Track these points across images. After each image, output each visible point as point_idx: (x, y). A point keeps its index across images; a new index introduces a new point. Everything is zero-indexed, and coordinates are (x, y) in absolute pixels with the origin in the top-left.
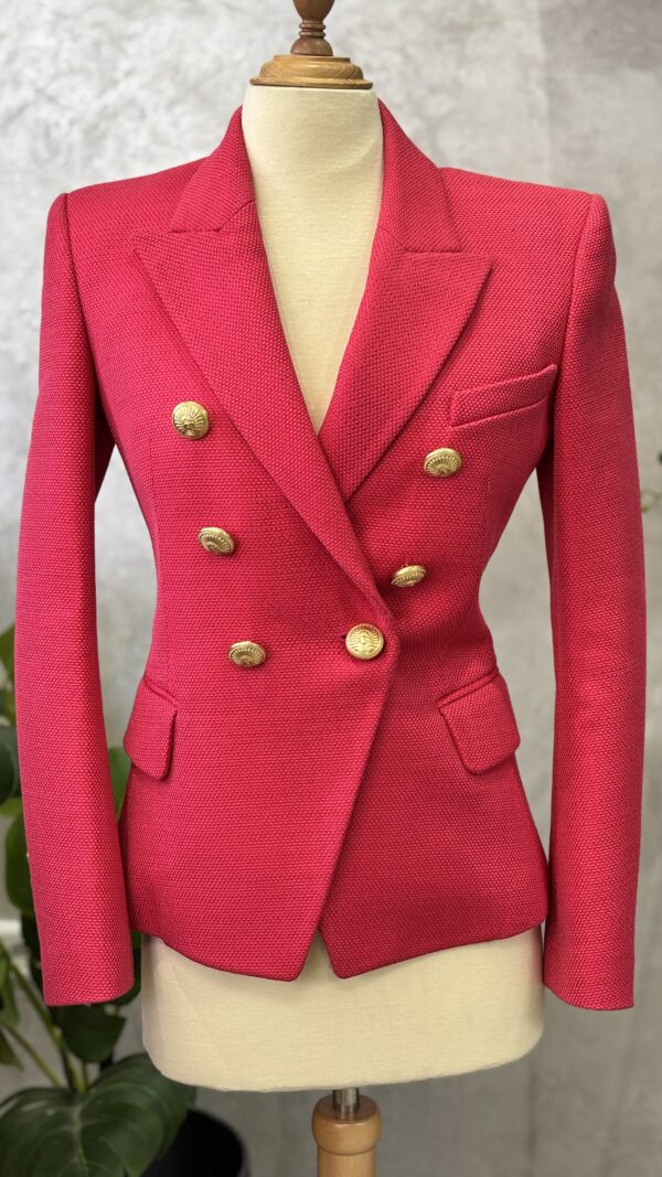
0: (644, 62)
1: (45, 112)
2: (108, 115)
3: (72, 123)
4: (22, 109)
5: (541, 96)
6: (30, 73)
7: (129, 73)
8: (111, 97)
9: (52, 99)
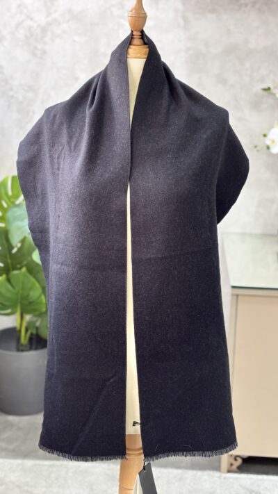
0: (213, 11)
1: (29, 23)
2: (49, 24)
3: (38, 26)
4: (22, 22)
5: (181, 22)
6: (25, 11)
7: (56, 11)
8: (49, 19)
9: (31, 19)
